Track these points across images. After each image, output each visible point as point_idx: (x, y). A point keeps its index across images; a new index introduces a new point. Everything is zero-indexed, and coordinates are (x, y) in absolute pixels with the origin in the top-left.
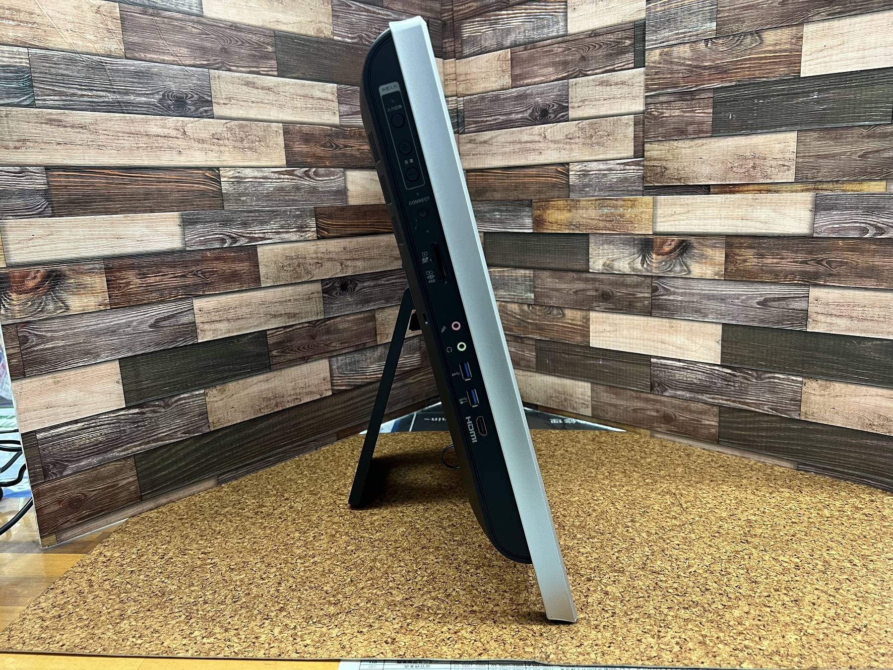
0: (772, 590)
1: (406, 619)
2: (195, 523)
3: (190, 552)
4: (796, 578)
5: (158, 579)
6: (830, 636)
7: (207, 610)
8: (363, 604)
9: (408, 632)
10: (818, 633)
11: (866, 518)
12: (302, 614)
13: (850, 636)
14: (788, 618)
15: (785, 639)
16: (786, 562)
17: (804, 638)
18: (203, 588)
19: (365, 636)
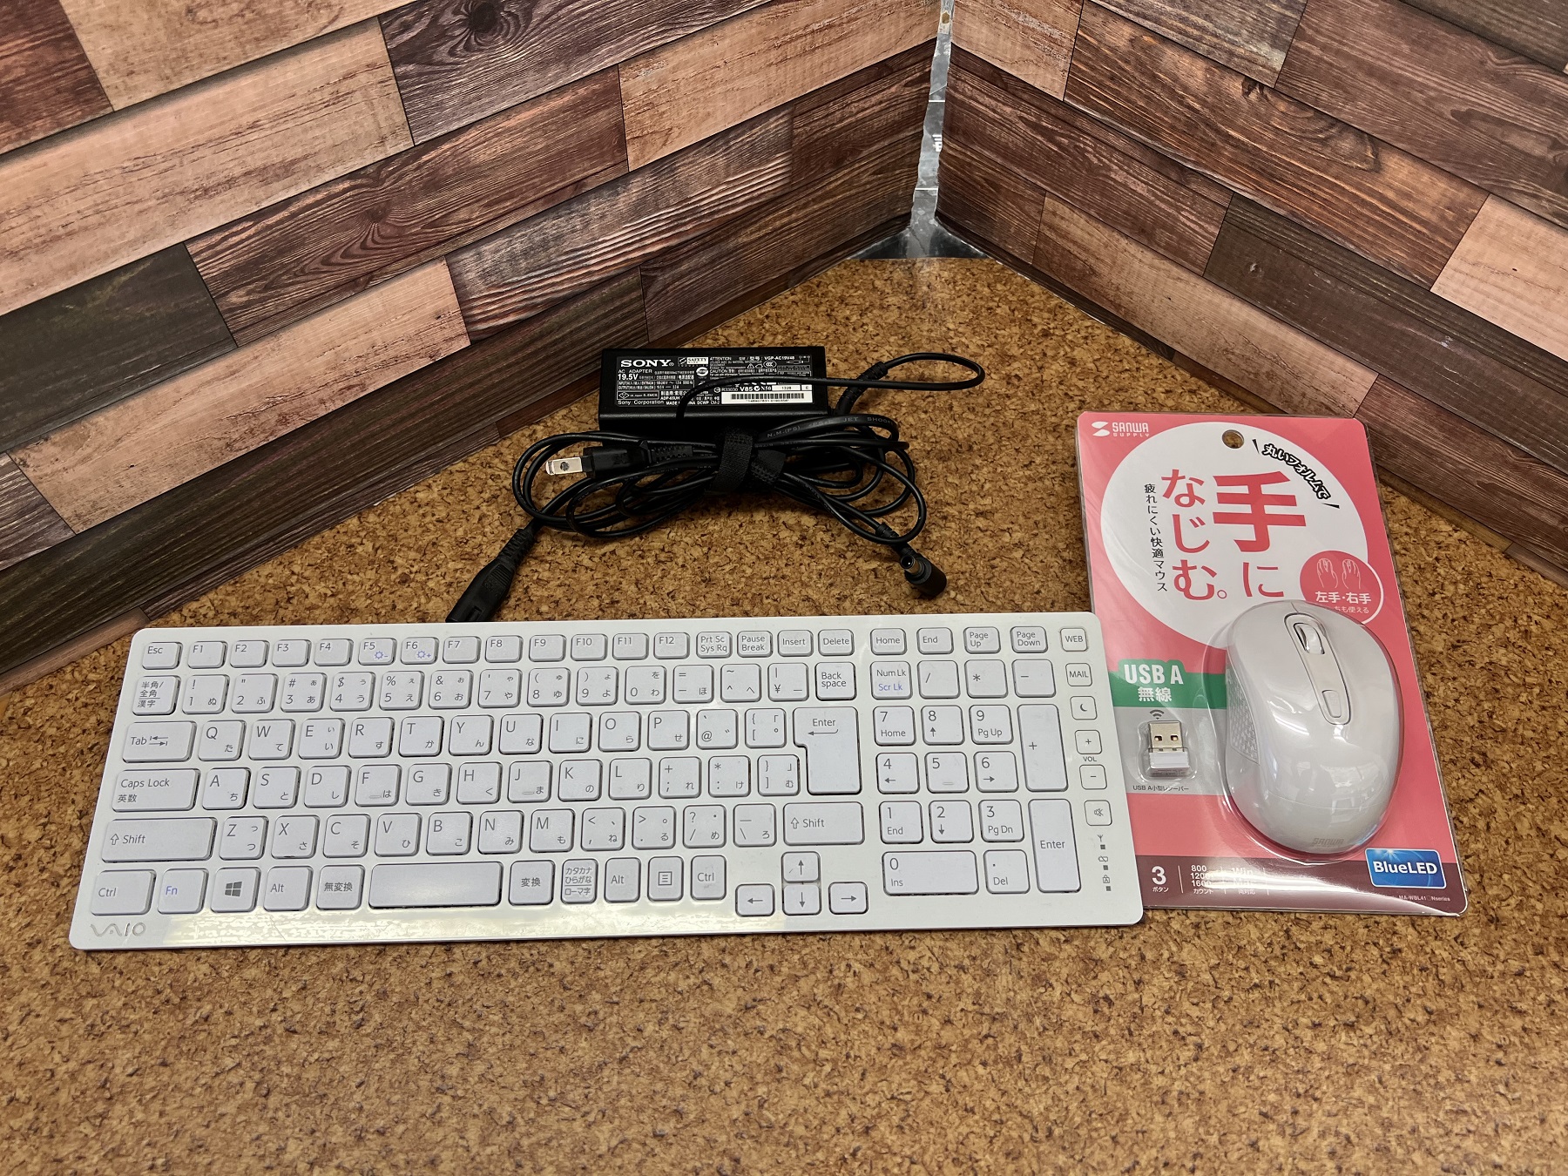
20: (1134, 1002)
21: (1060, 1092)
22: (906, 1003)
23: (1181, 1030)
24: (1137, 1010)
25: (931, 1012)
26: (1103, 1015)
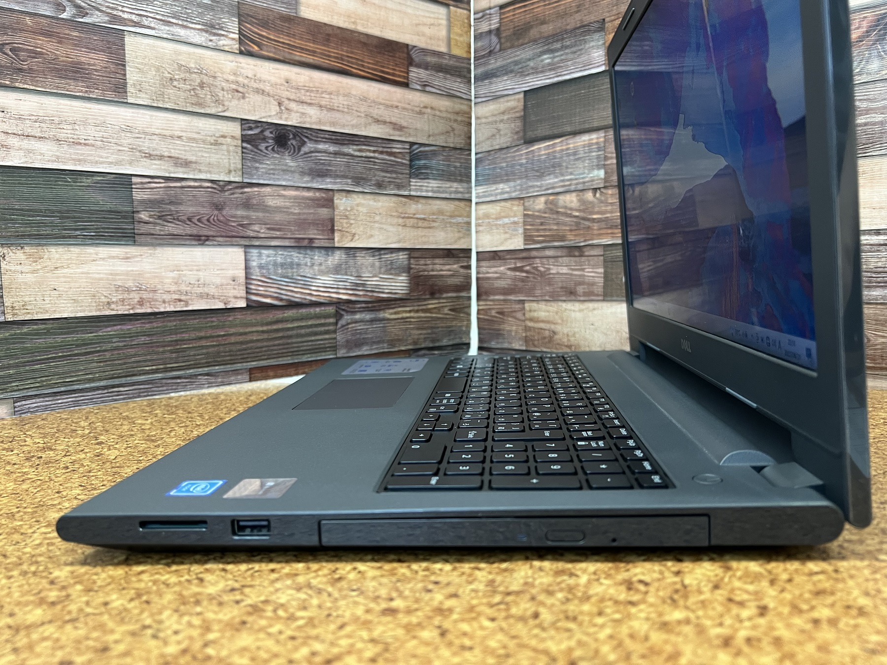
20: (675, 583)
21: (585, 638)
22: (410, 585)
23: (738, 599)
24: (678, 586)
25: (436, 590)
26: (637, 591)
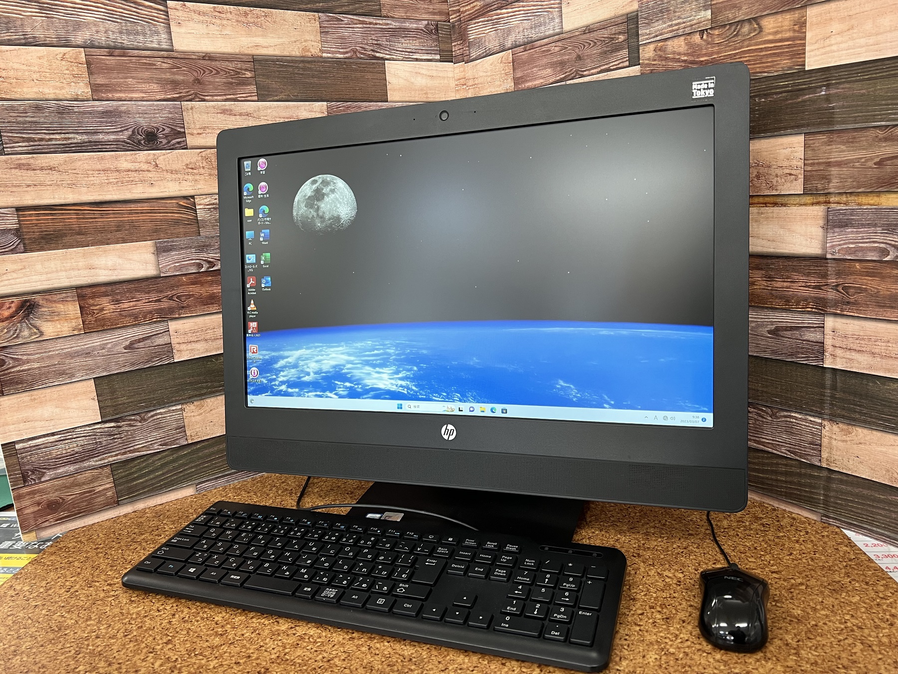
0: (647, 607)
1: (285, 648)
2: (109, 552)
3: (97, 584)
4: (676, 595)
5: (58, 614)
6: (690, 655)
7: (97, 645)
8: (248, 634)
9: (283, 662)
10: (679, 652)
11: (762, 529)
12: (187, 646)
13: (710, 655)
14: (655, 637)
15: (645, 658)
16: (669, 577)
17: (664, 657)
18: (99, 622)
19: (241, 667)
